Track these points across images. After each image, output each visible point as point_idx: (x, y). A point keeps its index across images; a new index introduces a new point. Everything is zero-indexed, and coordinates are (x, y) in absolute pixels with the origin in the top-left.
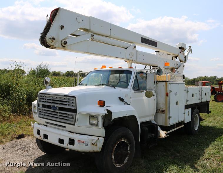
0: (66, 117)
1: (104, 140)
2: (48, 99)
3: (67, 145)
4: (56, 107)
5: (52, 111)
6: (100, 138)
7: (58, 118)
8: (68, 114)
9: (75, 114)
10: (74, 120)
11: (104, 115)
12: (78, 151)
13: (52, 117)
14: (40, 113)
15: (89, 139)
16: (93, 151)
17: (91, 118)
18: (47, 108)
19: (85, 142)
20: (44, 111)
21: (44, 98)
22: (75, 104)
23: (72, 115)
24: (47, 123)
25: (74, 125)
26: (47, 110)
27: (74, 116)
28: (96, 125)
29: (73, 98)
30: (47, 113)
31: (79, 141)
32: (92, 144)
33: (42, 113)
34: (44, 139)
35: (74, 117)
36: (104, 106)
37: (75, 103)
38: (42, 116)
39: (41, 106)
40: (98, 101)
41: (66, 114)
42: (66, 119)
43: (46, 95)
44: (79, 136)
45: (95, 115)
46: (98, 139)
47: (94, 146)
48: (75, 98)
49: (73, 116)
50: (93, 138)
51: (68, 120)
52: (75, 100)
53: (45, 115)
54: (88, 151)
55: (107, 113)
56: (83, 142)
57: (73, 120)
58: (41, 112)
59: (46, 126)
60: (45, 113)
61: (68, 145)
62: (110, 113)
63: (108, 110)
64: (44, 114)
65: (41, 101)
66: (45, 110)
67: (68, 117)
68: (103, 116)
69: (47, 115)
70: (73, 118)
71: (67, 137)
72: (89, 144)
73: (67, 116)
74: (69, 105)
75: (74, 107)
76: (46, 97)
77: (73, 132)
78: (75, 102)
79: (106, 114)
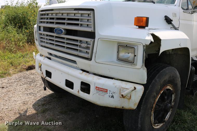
0: (77, 45)
1: (144, 89)
2: (51, 19)
3: (78, 92)
4: (61, 30)
5: (57, 37)
6: (137, 86)
7: (64, 47)
8: (81, 41)
9: (92, 40)
10: (90, 51)
11: (148, 43)
12: (96, 104)
13: (57, 45)
14: (42, 40)
15: (116, 87)
16: (123, 107)
17: (121, 49)
18: (50, 32)
19: (108, 91)
20: (45, 37)
21: (46, 17)
22: (92, 23)
23: (87, 42)
24: (51, 54)
25: (90, 59)
26: (50, 36)
27: (90, 44)
28: (132, 62)
29: (89, 12)
30: (50, 39)
31: (98, 89)
32: (122, 95)
33: (43, 40)
34: (47, 77)
35: (91, 46)
36: (146, 28)
37: (92, 21)
38: (43, 44)
39: (42, 29)
40: (135, 18)
41: (77, 41)
42: (77, 50)
43: (47, 12)
44: (99, 79)
45: (130, 44)
46: (135, 88)
47: (125, 100)
48: (92, 12)
49: (88, 44)
50: (124, 85)
51: (80, 51)
52: (92, 15)
53: (47, 43)
54: (114, 107)
55: (153, 40)
56: (106, 91)
57: (88, 51)
58: (42, 38)
59: (50, 59)
60: (47, 39)
61: (80, 91)
62: (157, 40)
63: (153, 35)
64: (46, 41)
65: (42, 22)
66: (47, 35)
67: (80, 46)
68: (147, 46)
69: (50, 43)
70: (88, 48)
71: (79, 78)
72: (116, 96)
73: (79, 44)
74: (81, 25)
75: (91, 27)
76: (48, 14)
77: (88, 72)
78: (92, 18)
79: (151, 42)
